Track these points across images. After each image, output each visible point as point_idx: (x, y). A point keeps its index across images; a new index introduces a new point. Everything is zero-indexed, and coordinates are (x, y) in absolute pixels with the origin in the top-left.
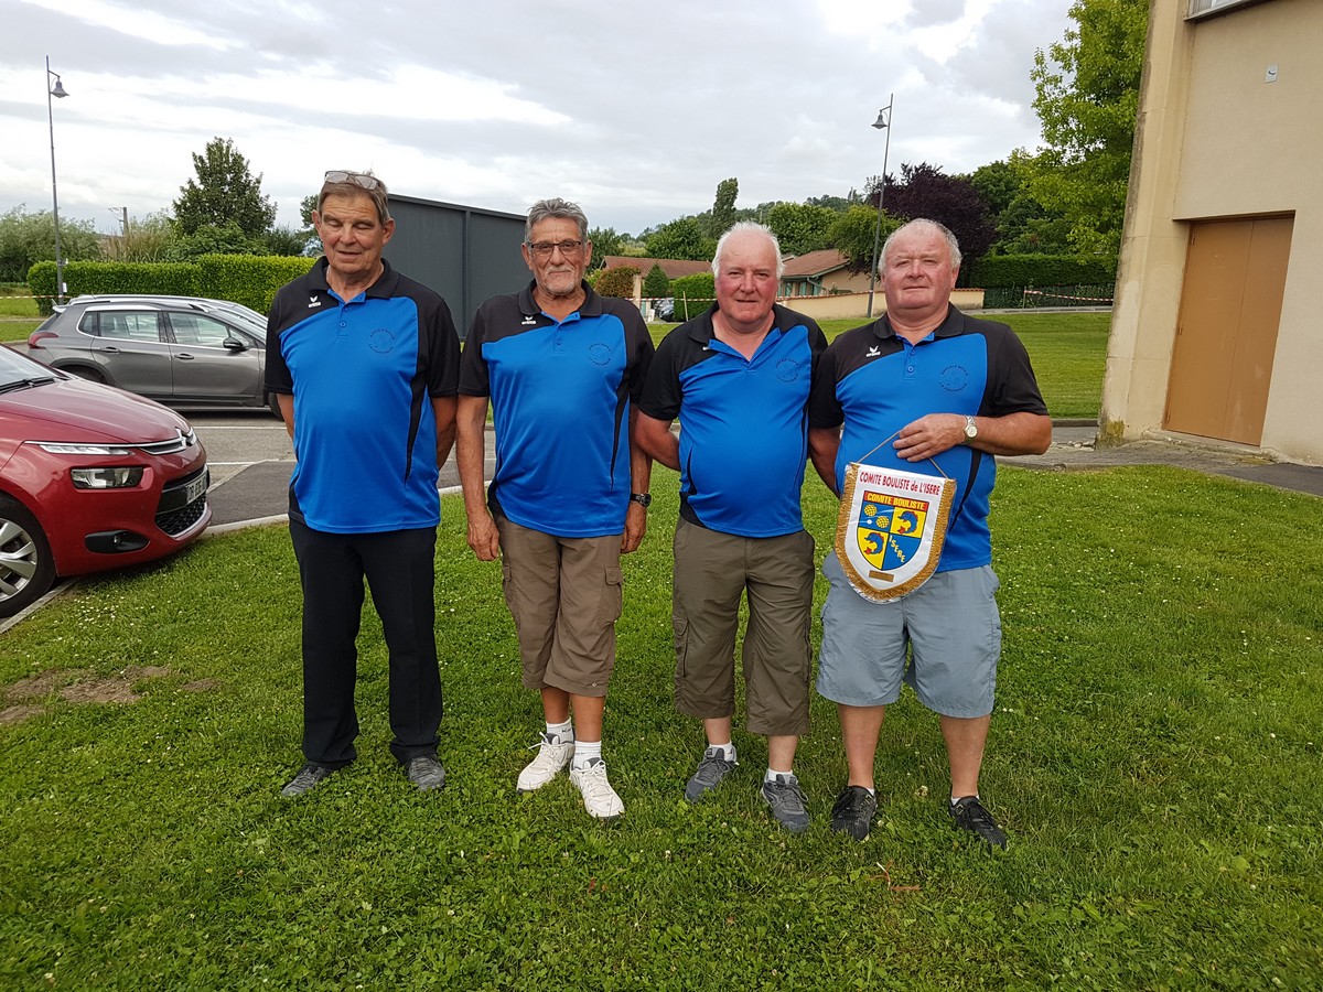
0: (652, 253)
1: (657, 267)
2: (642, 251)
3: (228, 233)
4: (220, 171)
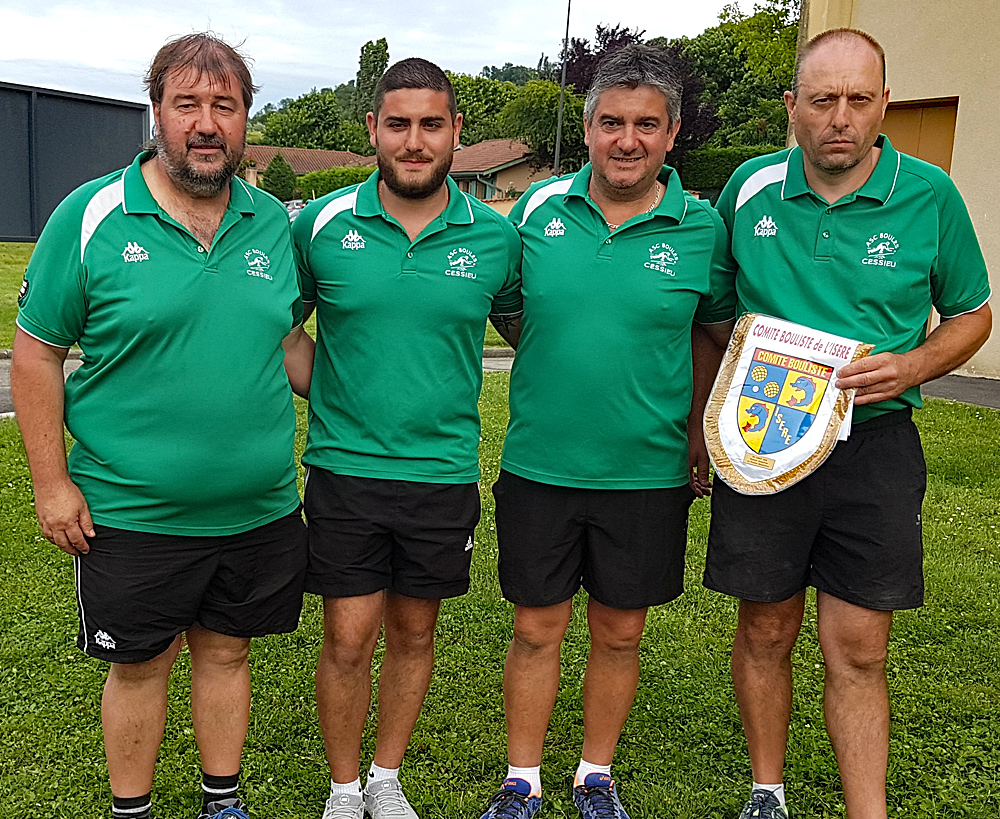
0: (274, 138)
1: (279, 158)
2: (260, 135)
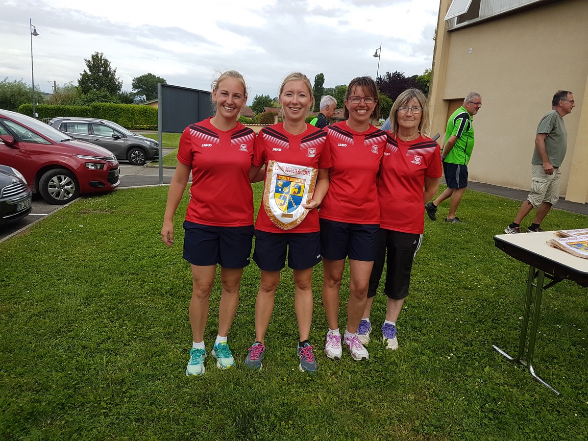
3: (103, 94)
4: (98, 67)
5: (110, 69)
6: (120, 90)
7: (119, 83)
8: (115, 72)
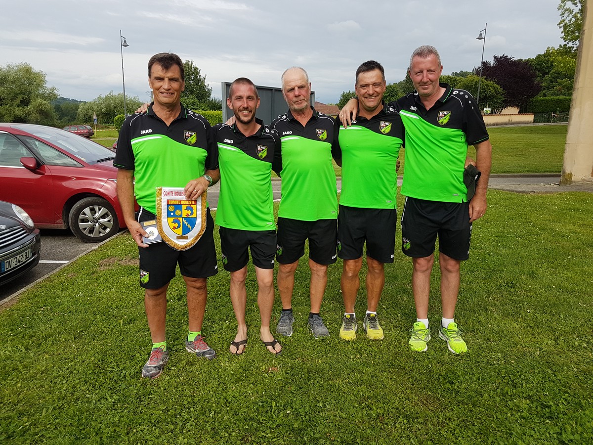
3: (192, 101)
4: (189, 75)
5: (200, 76)
6: (209, 97)
7: (208, 90)
8: (205, 79)
